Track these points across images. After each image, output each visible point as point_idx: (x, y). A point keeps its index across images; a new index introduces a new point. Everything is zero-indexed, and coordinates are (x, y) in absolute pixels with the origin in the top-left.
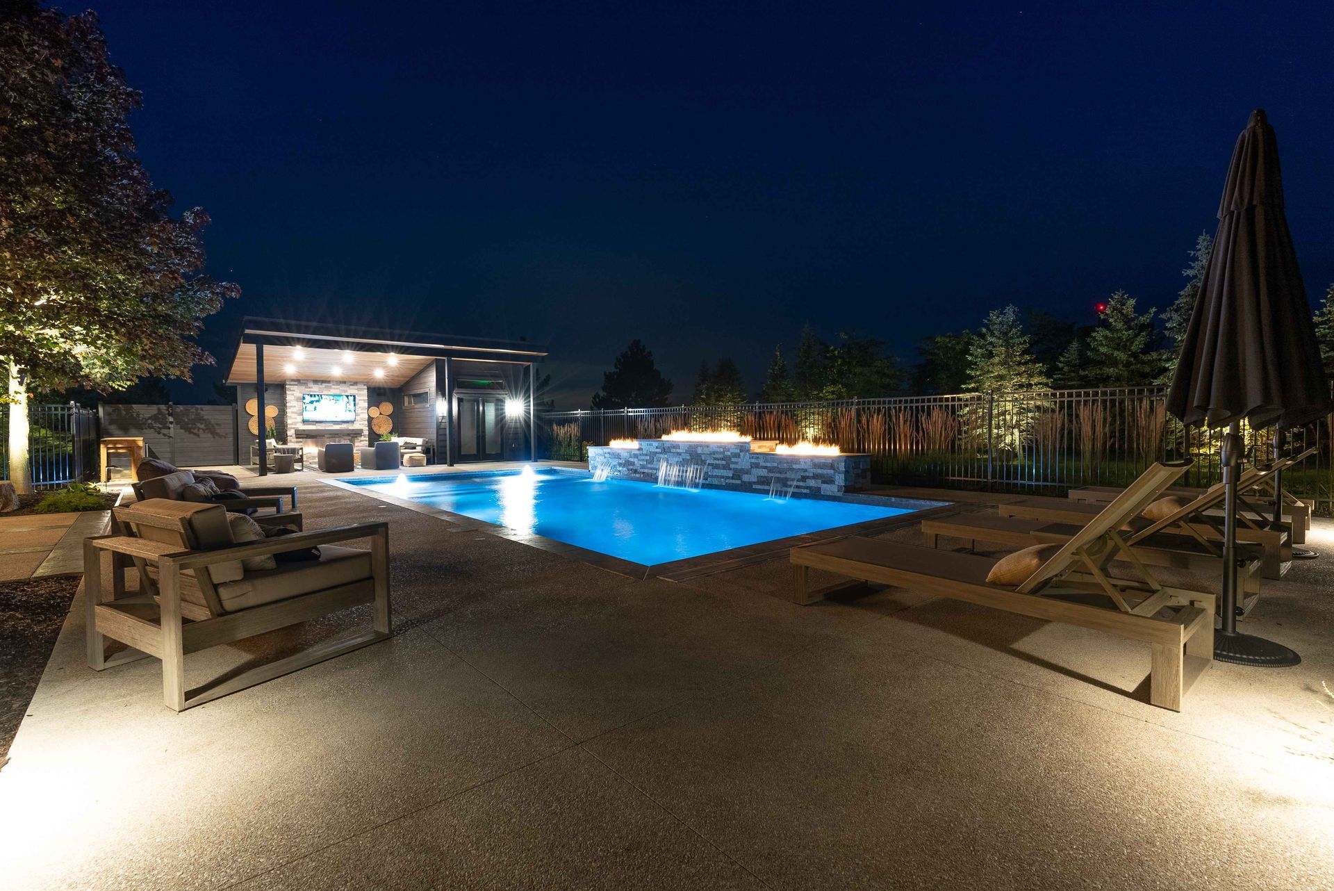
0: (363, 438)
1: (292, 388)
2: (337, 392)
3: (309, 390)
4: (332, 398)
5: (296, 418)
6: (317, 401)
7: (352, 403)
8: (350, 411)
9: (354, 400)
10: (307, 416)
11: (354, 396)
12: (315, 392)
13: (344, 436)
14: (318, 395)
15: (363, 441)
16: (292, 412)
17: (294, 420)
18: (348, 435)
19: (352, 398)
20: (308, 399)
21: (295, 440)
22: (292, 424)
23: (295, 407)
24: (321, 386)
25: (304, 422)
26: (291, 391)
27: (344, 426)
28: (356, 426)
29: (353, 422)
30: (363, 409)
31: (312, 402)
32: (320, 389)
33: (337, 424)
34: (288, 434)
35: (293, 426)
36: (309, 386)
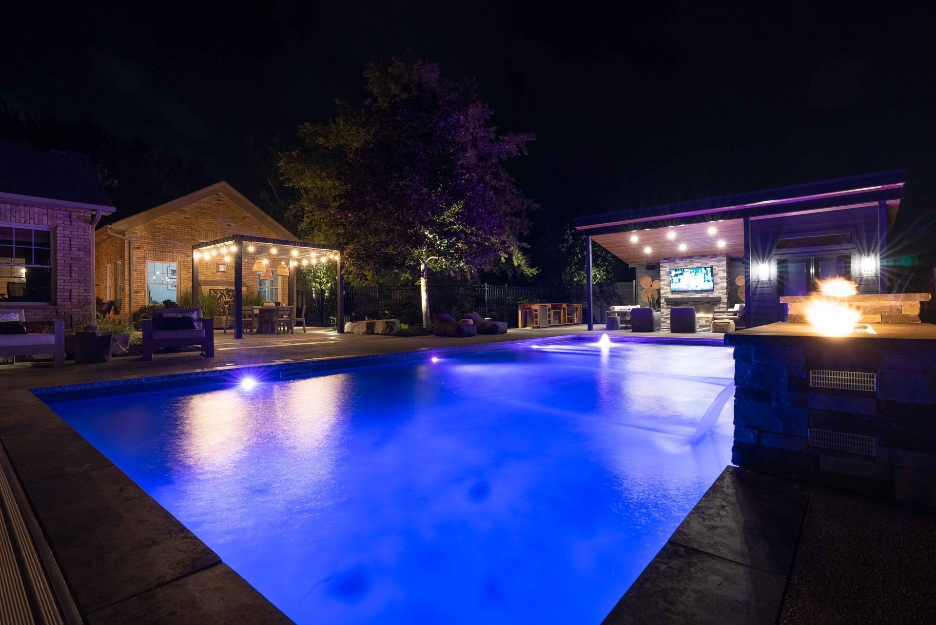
0: (721, 305)
1: (664, 265)
2: (699, 265)
3: (676, 265)
4: (692, 270)
5: (667, 289)
6: (680, 274)
7: (710, 274)
8: (708, 281)
9: (712, 271)
10: (674, 286)
11: (712, 268)
12: (681, 266)
13: (704, 303)
14: (681, 269)
15: (722, 308)
16: (664, 285)
17: (666, 291)
18: (709, 302)
19: (710, 269)
20: (674, 273)
21: (666, 306)
22: (663, 294)
23: (666, 280)
24: (685, 262)
25: (673, 292)
26: (664, 267)
27: (704, 295)
28: (716, 294)
29: (712, 291)
30: (722, 278)
31: (676, 275)
32: (685, 263)
33: (699, 293)
34: (661, 302)
35: (664, 295)
36: (676, 262)
